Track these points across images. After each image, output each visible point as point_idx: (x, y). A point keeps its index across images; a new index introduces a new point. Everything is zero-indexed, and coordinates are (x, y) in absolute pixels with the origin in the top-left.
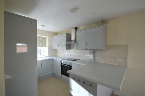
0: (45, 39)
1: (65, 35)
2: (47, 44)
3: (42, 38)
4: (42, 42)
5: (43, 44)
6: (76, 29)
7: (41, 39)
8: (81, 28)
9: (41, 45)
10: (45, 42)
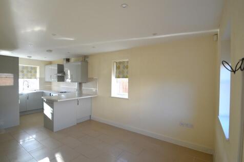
0: (35, 69)
1: (57, 66)
2: (38, 75)
3: (32, 68)
4: (31, 72)
5: (31, 75)
6: (68, 60)
7: (29, 70)
8: (72, 60)
9: (30, 77)
10: (36, 72)
